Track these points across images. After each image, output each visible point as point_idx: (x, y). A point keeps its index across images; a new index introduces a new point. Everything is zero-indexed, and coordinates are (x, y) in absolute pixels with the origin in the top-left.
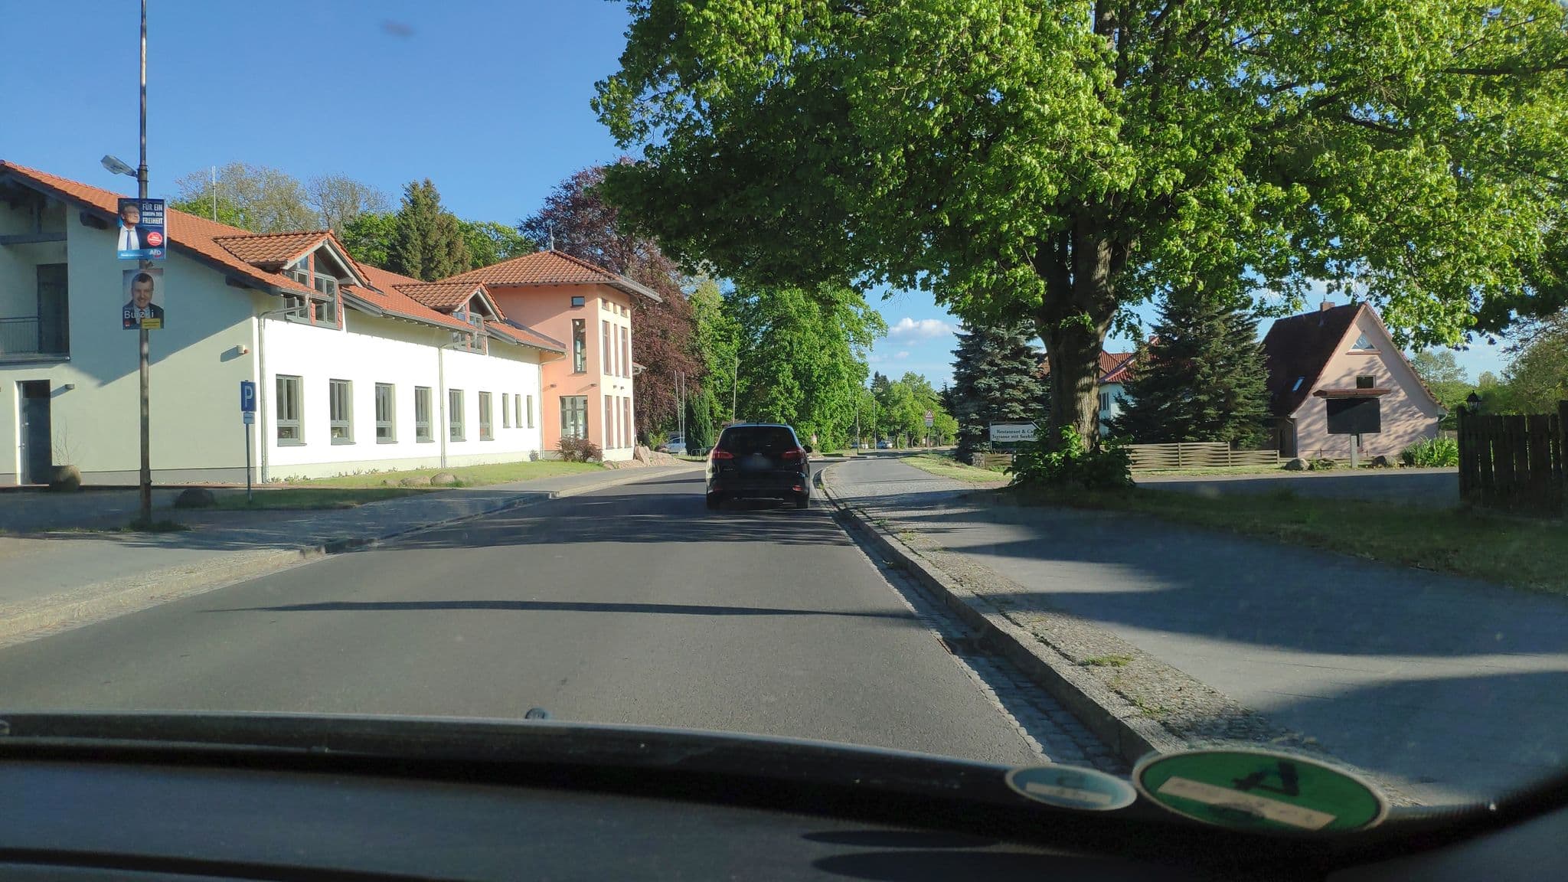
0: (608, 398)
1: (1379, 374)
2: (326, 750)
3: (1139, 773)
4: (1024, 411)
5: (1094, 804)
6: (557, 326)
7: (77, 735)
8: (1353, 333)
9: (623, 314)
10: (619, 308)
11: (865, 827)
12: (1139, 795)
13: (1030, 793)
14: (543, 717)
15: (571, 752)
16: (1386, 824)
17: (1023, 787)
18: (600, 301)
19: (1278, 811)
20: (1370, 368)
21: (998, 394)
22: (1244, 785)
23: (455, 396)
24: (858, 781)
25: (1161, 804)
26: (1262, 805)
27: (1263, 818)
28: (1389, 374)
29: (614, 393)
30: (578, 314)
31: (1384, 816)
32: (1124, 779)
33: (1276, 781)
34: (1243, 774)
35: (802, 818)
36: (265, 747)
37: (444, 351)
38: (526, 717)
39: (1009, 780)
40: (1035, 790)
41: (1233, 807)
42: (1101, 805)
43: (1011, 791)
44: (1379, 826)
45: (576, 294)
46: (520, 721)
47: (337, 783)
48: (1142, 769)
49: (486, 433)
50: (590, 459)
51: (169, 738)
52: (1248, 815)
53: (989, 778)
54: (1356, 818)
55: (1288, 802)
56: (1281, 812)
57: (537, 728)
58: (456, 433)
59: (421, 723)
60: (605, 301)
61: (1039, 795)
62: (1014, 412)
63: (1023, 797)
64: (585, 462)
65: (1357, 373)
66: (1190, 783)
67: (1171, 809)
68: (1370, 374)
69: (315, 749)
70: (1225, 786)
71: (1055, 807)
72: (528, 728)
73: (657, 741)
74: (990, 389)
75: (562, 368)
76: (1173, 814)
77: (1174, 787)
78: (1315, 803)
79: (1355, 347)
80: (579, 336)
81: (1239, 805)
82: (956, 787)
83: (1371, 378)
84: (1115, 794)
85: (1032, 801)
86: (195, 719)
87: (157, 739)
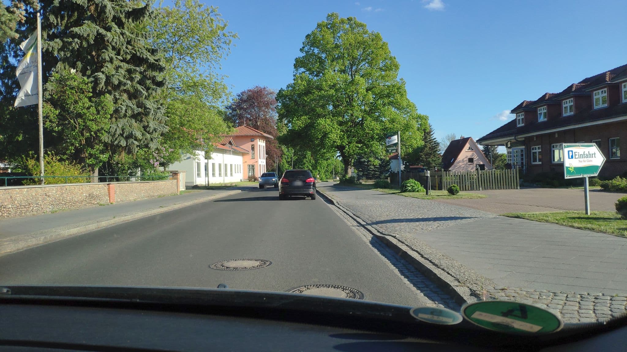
0: (260, 165)
1: (475, 157)
2: (138, 300)
3: (463, 310)
4: (374, 168)
5: (447, 322)
6: (247, 146)
7: (39, 294)
8: (467, 146)
9: (264, 142)
10: (262, 141)
11: (354, 332)
12: (464, 319)
13: (419, 318)
14: (225, 287)
15: (236, 301)
16: (563, 331)
17: (417, 315)
18: (258, 140)
19: (520, 325)
20: (473, 156)
21: (366, 163)
22: (505, 314)
23: (226, 165)
24: (351, 313)
25: (473, 322)
26: (513, 323)
27: (513, 328)
28: (478, 157)
29: (262, 164)
30: (252, 143)
31: (562, 327)
32: (458, 312)
33: (518, 313)
34: (505, 311)
35: (329, 328)
36: (113, 300)
37: (224, 155)
38: (218, 287)
39: (411, 312)
40: (422, 317)
41: (502, 323)
42: (449, 323)
43: (413, 317)
44: (559, 331)
45: (252, 138)
46: (215, 288)
47: (143, 314)
48: (465, 308)
49: (231, 175)
50: (256, 181)
51: (75, 296)
52: (507, 327)
53: (403, 312)
54: (551, 328)
55: (524, 321)
56: (521, 325)
57: (222, 292)
58: (226, 175)
59: (176, 290)
60: (259, 140)
61: (424, 319)
62: (371, 168)
63: (417, 319)
64: (254, 182)
65: (469, 157)
66: (484, 314)
67: (476, 324)
68: (473, 157)
69: (134, 300)
70: (497, 315)
71: (430, 323)
72: (219, 291)
73: (271, 297)
74: (365, 162)
75: (248, 157)
76: (477, 326)
77: (477, 315)
78: (534, 321)
79: (468, 150)
80: (253, 149)
81: (503, 322)
82: (390, 315)
83: (473, 158)
84: (454, 318)
85: (420, 321)
86: (85, 288)
87: (70, 296)
